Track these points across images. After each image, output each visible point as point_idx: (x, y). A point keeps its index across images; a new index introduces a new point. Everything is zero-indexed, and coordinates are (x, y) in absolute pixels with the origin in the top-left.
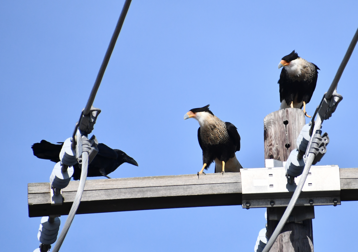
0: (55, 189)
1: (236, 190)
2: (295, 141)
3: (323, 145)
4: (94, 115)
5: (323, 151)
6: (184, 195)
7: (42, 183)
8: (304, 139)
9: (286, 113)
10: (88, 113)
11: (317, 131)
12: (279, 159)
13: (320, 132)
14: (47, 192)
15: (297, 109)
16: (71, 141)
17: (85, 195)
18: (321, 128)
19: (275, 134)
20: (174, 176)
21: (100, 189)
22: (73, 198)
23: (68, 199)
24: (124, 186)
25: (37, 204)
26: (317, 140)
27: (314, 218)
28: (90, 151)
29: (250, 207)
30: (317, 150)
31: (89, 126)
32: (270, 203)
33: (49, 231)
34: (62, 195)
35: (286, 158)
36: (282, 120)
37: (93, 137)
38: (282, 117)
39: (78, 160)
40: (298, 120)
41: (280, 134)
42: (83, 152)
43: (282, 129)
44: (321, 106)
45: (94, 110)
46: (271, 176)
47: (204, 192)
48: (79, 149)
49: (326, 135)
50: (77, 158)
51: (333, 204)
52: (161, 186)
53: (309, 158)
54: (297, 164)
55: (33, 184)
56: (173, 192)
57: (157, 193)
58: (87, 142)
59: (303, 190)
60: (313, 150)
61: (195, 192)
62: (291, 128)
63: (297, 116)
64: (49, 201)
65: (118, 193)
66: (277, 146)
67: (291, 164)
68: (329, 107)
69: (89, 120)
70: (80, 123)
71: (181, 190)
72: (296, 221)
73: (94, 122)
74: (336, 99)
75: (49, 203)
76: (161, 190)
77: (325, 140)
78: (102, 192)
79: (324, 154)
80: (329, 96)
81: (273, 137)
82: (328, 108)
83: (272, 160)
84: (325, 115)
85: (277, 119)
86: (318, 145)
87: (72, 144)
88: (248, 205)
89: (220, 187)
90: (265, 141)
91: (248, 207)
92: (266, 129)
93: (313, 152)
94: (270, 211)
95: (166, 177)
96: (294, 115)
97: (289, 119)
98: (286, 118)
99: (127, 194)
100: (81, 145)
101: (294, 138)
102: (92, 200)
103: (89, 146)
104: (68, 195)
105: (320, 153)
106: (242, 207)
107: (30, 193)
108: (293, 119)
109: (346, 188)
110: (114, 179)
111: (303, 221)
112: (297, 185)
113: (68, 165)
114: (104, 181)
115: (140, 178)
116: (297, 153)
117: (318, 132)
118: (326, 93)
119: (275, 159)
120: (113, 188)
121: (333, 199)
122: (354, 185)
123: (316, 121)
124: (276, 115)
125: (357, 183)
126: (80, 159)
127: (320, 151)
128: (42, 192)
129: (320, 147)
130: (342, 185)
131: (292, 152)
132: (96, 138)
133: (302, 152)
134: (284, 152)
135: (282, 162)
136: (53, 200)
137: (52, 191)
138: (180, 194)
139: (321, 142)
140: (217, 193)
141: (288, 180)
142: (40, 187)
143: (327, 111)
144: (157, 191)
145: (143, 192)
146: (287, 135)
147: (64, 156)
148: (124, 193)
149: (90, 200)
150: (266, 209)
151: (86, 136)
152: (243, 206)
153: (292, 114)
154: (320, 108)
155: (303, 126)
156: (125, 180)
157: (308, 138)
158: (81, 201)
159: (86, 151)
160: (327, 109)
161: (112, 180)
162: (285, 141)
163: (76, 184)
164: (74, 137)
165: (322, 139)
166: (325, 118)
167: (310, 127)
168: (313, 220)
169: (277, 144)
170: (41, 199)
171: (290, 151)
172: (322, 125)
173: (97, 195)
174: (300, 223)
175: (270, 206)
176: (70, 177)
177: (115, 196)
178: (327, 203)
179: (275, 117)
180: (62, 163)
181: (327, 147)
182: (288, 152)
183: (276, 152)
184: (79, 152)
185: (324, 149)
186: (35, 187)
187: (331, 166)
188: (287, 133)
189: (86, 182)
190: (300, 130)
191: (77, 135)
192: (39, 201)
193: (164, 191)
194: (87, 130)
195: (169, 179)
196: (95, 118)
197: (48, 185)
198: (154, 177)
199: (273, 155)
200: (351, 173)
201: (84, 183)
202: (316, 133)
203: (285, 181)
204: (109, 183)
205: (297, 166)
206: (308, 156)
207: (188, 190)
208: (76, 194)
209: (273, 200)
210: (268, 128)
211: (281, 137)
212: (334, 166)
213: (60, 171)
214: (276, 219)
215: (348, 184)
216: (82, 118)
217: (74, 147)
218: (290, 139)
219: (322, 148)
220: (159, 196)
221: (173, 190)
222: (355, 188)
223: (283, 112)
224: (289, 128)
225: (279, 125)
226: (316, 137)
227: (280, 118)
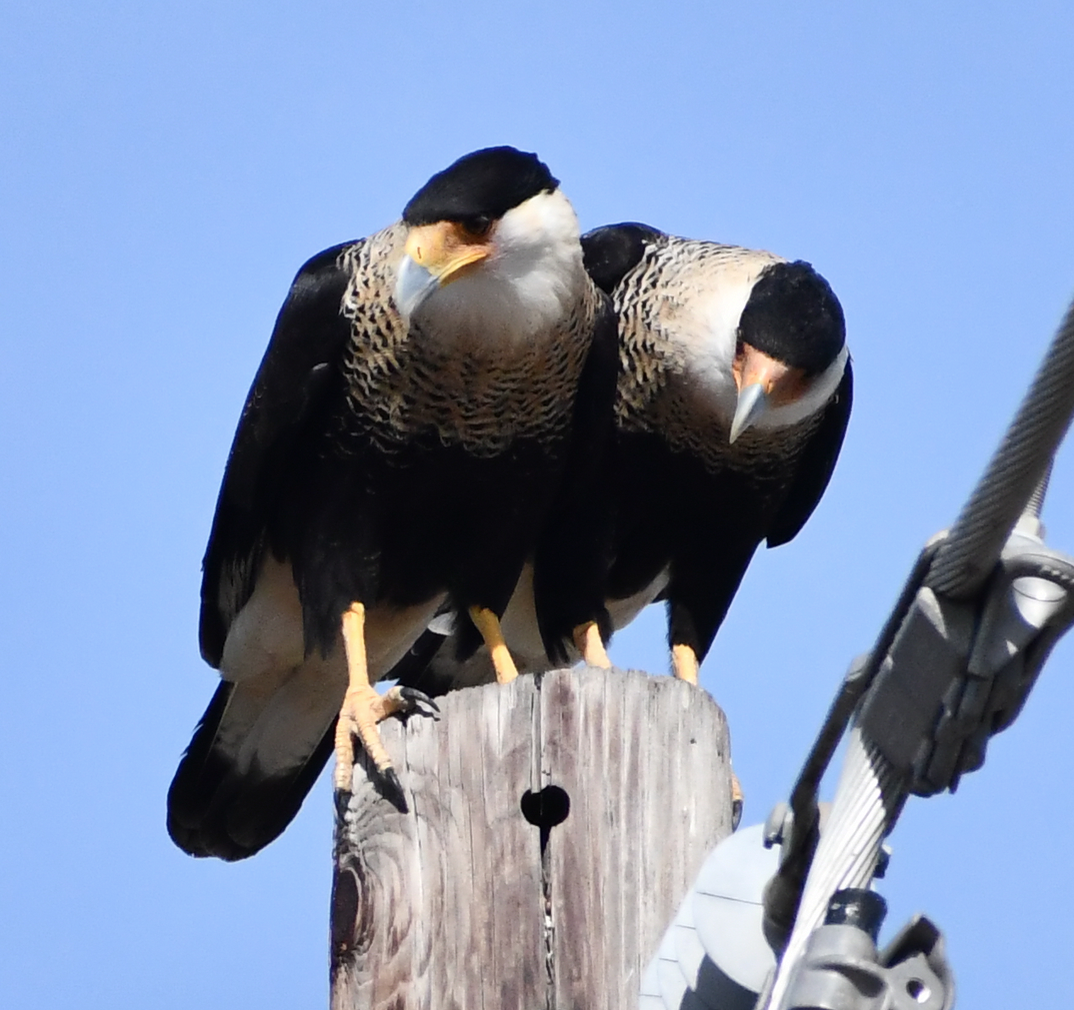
2: (622, 989)
8: (709, 969)
9: (551, 715)
11: (841, 897)
13: (872, 911)
18: (880, 868)
19: (437, 910)
26: (832, 990)
36: (513, 786)
38: (514, 752)
40: (660, 787)
41: (482, 915)
43: (507, 869)
44: (889, 661)
49: (920, 939)
62: (596, 860)
63: (650, 746)
68: (967, 677)
74: (1036, 602)
77: (914, 988)
80: (969, 569)
81: (419, 936)
82: (954, 684)
85: (465, 773)
90: (342, 975)
92: (355, 862)
96: (626, 736)
97: (579, 769)
98: (545, 765)
101: (615, 958)
108: (616, 779)
117: (850, 910)
118: (944, 535)
123: (831, 800)
143: (941, 711)
146: (549, 922)
153: (606, 724)
155: (711, 843)
157: (747, 959)
160: (947, 697)
162: (528, 978)
165: (887, 975)
166: (924, 777)
167: (774, 859)
172: (887, 848)
179: (444, 747)
188: (557, 903)
190: (677, 888)
202: (834, 917)
210: (375, 848)
211: (490, 940)
218: (577, 961)
223: (525, 710)
224: (571, 863)
225: (477, 830)
226: (824, 953)
227: (490, 764)
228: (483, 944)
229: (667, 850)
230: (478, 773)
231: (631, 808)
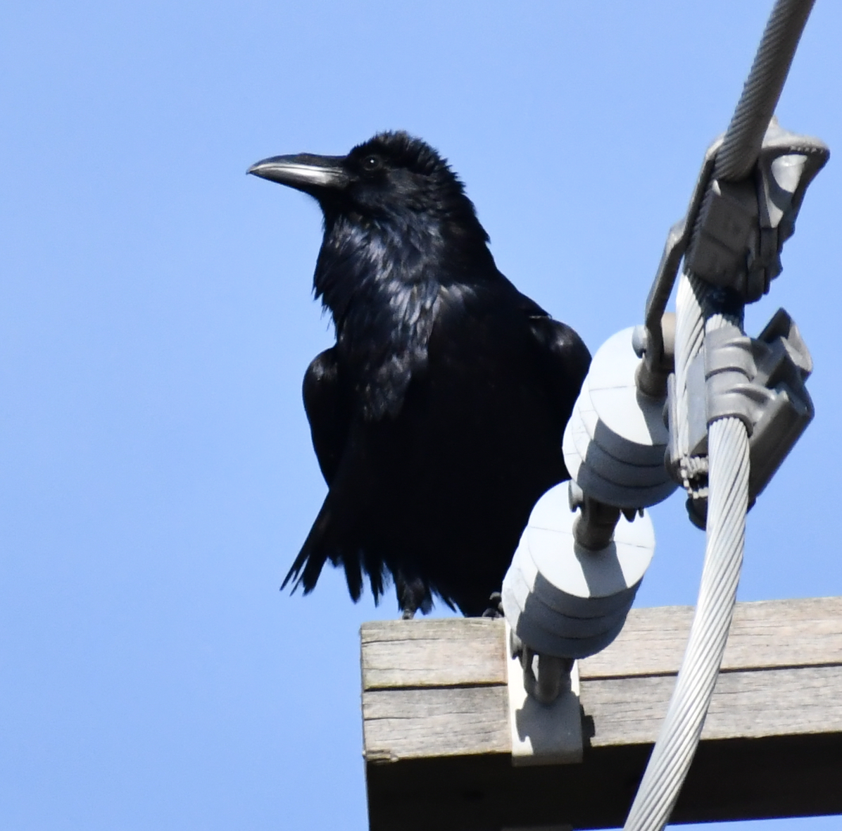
0: (536, 658)
4: (788, 182)
10: (748, 166)
14: (484, 678)
16: (640, 353)
17: (727, 699)
22: (650, 717)
23: (619, 724)
25: (420, 754)
28: (761, 416)
31: (754, 251)
34: (582, 701)
37: (780, 325)
39: (684, 474)
42: (716, 419)
45: (785, 151)
48: (691, 404)
50: (675, 457)
58: (742, 359)
64: (498, 734)
69: (754, 211)
70: (697, 235)
73: (786, 228)
75: (498, 749)
87: (643, 367)
100: (703, 372)
103: (751, 379)
104: (617, 698)
107: (375, 684)
113: (612, 503)
126: (699, 464)
128: (454, 682)
132: (798, 330)
136: (524, 727)
137: (515, 672)
142: (440, 648)
147: (595, 445)
149: (760, 729)
151: (734, 313)
158: (706, 735)
159: (735, 416)
163: (672, 624)
170: (445, 725)
173: (808, 699)
176: (630, 582)
180: (578, 492)
184: (689, 417)
186: (410, 646)
189: (734, 615)
191: (674, 314)
192: (432, 739)
194: (740, 280)
196: (792, 203)
197: (488, 634)
201: (721, 620)
208: (670, 696)
213: (571, 541)
216: (708, 202)
217: (655, 390)
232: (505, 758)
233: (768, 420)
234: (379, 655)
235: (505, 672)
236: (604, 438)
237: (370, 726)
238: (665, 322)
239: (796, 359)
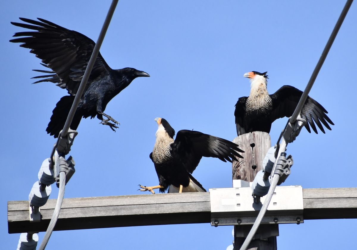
0: (34, 207)
1: (205, 209)
2: (261, 163)
3: (287, 166)
4: (72, 137)
5: (288, 172)
6: (156, 213)
7: (21, 201)
8: (269, 161)
9: (253, 136)
10: (66, 134)
11: (282, 153)
12: (246, 180)
13: (285, 155)
14: (26, 210)
15: (264, 132)
16: (50, 162)
17: (62, 213)
18: (286, 150)
20: (147, 195)
21: (77, 207)
22: (50, 215)
23: (46, 216)
24: (99, 204)
25: (16, 221)
26: (281, 162)
27: (278, 235)
28: (67, 171)
29: (218, 225)
30: (282, 171)
31: (66, 147)
32: (237, 221)
33: (28, 246)
34: (41, 213)
35: (252, 179)
36: (249, 143)
37: (70, 158)
38: (249, 140)
39: (56, 180)
40: (264, 143)
41: (247, 156)
42: (61, 172)
43: (249, 151)
44: (286, 130)
45: (71, 133)
46: (238, 196)
47: (174, 211)
48: (57, 170)
49: (290, 157)
50: (55, 177)
51: (297, 222)
52: (134, 204)
53: (274, 179)
54: (263, 184)
55: (12, 202)
56: (145, 210)
57: (131, 211)
58: (64, 163)
59: (269, 209)
60: (278, 172)
61: (166, 210)
62: (258, 150)
63: (263, 139)
64: (28, 218)
65: (93, 211)
66: (244, 167)
67: (258, 184)
68: (294, 131)
69: (67, 141)
70: (58, 145)
71: (153, 208)
72: (261, 238)
73: (71, 144)
74: (300, 124)
75: (28, 220)
76: (134, 209)
77: (289, 162)
78: (79, 210)
79: (288, 175)
80: (293, 120)
83: (239, 181)
84: (290, 138)
85: (245, 142)
86: (283, 166)
87: (50, 164)
88: (217, 223)
89: (190, 206)
91: (216, 225)
93: (278, 173)
94: (237, 229)
95: (139, 196)
96: (260, 138)
97: (256, 141)
98: (252, 141)
99: (102, 211)
100: (59, 165)
101: (260, 160)
102: (69, 217)
103: (66, 166)
104: (46, 212)
105: (284, 174)
106: (211, 225)
107: (9, 210)
108: (260, 142)
109: (308, 207)
110: (90, 198)
111: (268, 239)
112: (262, 204)
113: (46, 184)
114: (80, 200)
115: (115, 197)
116: (263, 174)
117: (283, 154)
119: (242, 180)
120: (89, 206)
121: (296, 217)
122: (316, 205)
123: (281, 144)
124: (244, 138)
125: (319, 203)
126: (58, 178)
127: (285, 172)
128: (22, 210)
129: (284, 169)
130: (305, 205)
131: (258, 173)
132: (73, 159)
133: (267, 173)
134: (251, 173)
135: (249, 182)
136: (32, 217)
137: (30, 209)
138: (152, 213)
139: (285, 164)
140: (188, 211)
141: (255, 199)
142: (19, 205)
143: (291, 135)
144: (131, 209)
145: (117, 210)
146: (253, 157)
147: (43, 175)
148: (100, 211)
149: (67, 217)
150: (233, 227)
151: (64, 156)
152: (211, 223)
153: (258, 137)
154: (285, 132)
155: (269, 148)
156: (100, 198)
157: (273, 160)
158: (59, 218)
159: (64, 171)
160: (292, 133)
161: (88, 198)
162: (252, 162)
163: (54, 202)
164: (52, 157)
165: (287, 161)
166: (290, 141)
167: (275, 150)
168: (277, 237)
169: (244, 166)
170: (20, 216)
171: (257, 172)
172: (286, 148)
173: (74, 213)
174: (265, 240)
175: (237, 224)
176: (48, 196)
177: (90, 214)
178: (291, 221)
179: (242, 140)
180: (40, 182)
181: (291, 169)
182: (254, 173)
183: (243, 173)
184: (57, 172)
185: (288, 170)
186: (15, 205)
187: (294, 186)
188: (254, 155)
189: (63, 200)
190: (266, 153)
191: (55, 156)
192: (18, 218)
193: (137, 209)
194: (64, 151)
195: (142, 198)
196: (72, 140)
197: (27, 203)
198: (128, 196)
199: (240, 176)
200: (313, 193)
201: (61, 201)
202: (281, 155)
203: (252, 201)
204: (85, 201)
205: (263, 186)
206: (273, 177)
207: (160, 208)
208: (53, 212)
209: (240, 218)
211: (248, 158)
212: (297, 187)
213: (39, 189)
214: (243, 236)
215: (310, 203)
216: (60, 140)
217: (52, 167)
218: (256, 160)
219: (287, 169)
220: (132, 214)
221: (146, 208)
222: (317, 208)
223: (250, 136)
224: (255, 151)
225: (246, 148)
226: (280, 159)
227: (247, 141)
228: (247, 159)
229: (265, 149)
230: (246, 142)
231: (261, 145)
232: (29, 221)
233: (68, 172)
234: (10, 206)
235: (29, 208)
236: (44, 175)
237: (9, 216)
238: (53, 157)
239: (73, 163)
